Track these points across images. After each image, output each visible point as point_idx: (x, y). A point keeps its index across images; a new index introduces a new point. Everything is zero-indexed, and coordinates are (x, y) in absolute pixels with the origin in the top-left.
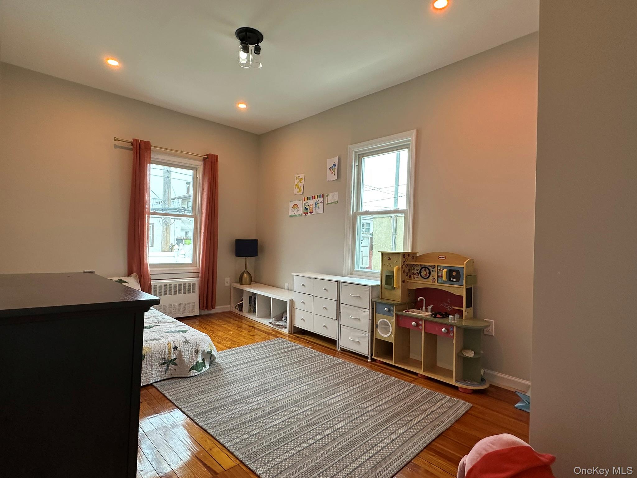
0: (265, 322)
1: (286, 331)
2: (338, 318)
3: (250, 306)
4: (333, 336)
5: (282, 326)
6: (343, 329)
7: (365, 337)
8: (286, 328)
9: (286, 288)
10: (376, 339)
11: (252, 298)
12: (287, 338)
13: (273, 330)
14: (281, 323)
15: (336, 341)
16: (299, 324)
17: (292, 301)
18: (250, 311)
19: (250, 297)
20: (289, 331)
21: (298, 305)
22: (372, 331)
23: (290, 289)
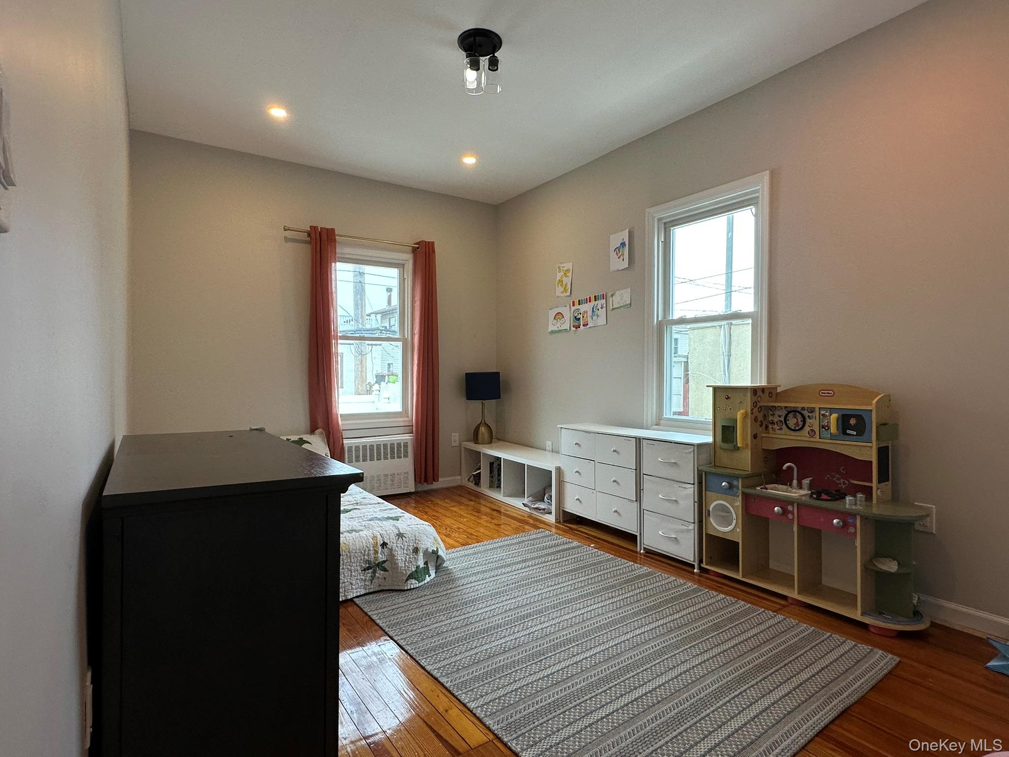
0: (517, 503)
1: (551, 518)
2: (639, 499)
3: (491, 477)
4: (631, 528)
5: (544, 509)
6: (647, 516)
7: (688, 531)
8: (550, 513)
9: (548, 448)
10: (707, 534)
11: (494, 466)
12: (554, 530)
13: (530, 516)
14: (542, 506)
15: (637, 536)
16: (572, 507)
17: (559, 470)
18: (491, 486)
19: (491, 464)
20: (556, 519)
21: (568, 477)
22: (700, 522)
23: (555, 451)
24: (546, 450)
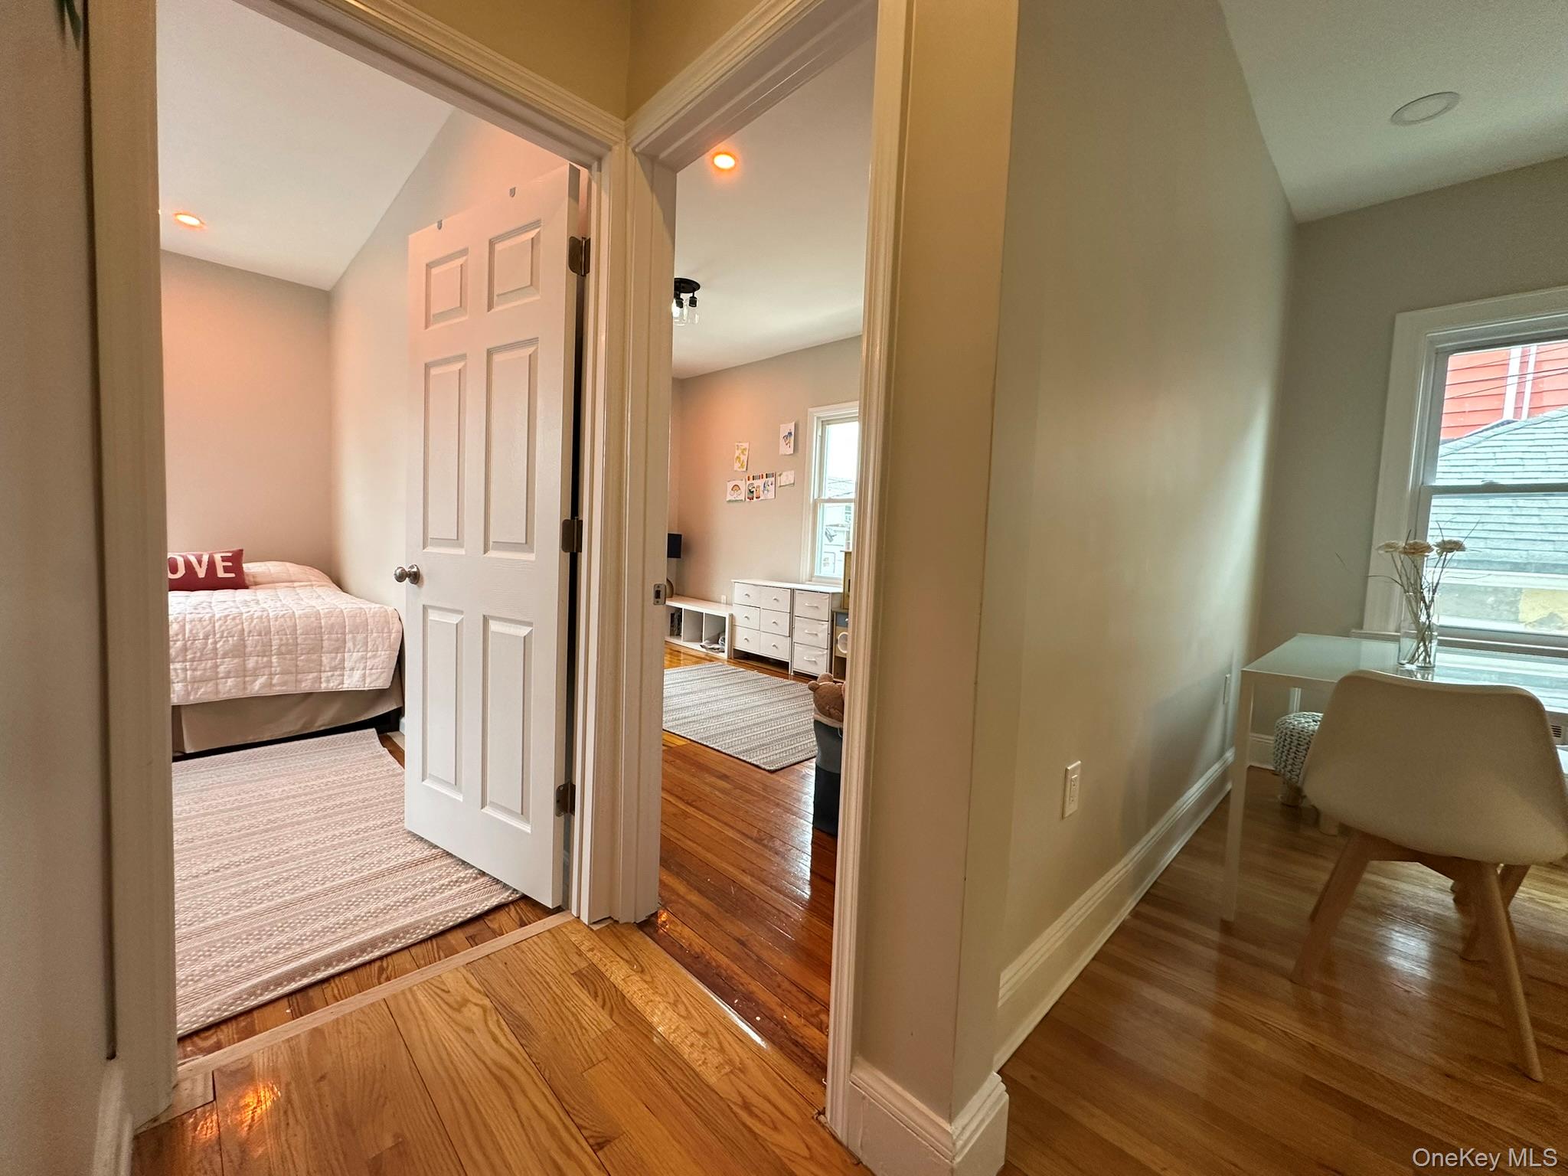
0: (696, 646)
1: (724, 656)
2: (791, 635)
3: (672, 626)
4: (785, 658)
5: (718, 649)
6: (797, 648)
7: (823, 655)
8: (724, 652)
9: (722, 601)
10: (835, 656)
11: (675, 616)
12: (726, 663)
13: (707, 655)
14: (717, 646)
15: (788, 663)
16: (741, 646)
17: (732, 616)
18: (672, 634)
19: (672, 615)
20: (728, 656)
21: (739, 621)
22: (832, 649)
23: (729, 604)
24: (720, 602)
